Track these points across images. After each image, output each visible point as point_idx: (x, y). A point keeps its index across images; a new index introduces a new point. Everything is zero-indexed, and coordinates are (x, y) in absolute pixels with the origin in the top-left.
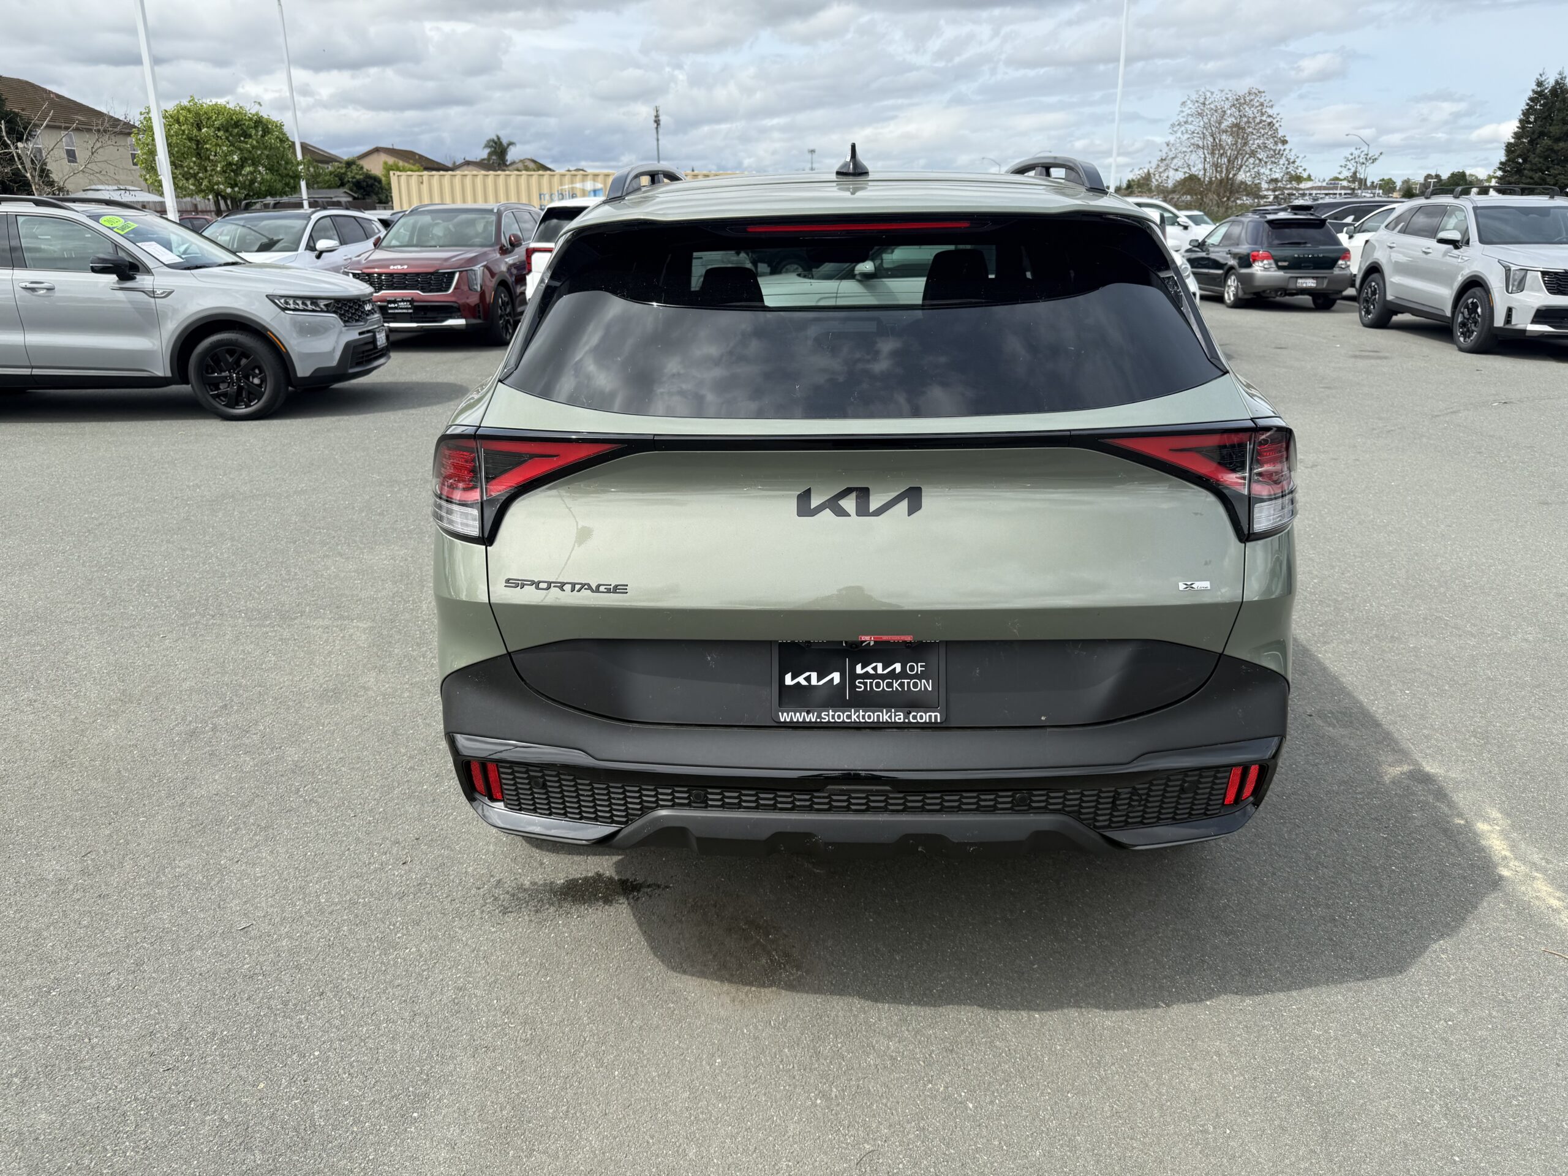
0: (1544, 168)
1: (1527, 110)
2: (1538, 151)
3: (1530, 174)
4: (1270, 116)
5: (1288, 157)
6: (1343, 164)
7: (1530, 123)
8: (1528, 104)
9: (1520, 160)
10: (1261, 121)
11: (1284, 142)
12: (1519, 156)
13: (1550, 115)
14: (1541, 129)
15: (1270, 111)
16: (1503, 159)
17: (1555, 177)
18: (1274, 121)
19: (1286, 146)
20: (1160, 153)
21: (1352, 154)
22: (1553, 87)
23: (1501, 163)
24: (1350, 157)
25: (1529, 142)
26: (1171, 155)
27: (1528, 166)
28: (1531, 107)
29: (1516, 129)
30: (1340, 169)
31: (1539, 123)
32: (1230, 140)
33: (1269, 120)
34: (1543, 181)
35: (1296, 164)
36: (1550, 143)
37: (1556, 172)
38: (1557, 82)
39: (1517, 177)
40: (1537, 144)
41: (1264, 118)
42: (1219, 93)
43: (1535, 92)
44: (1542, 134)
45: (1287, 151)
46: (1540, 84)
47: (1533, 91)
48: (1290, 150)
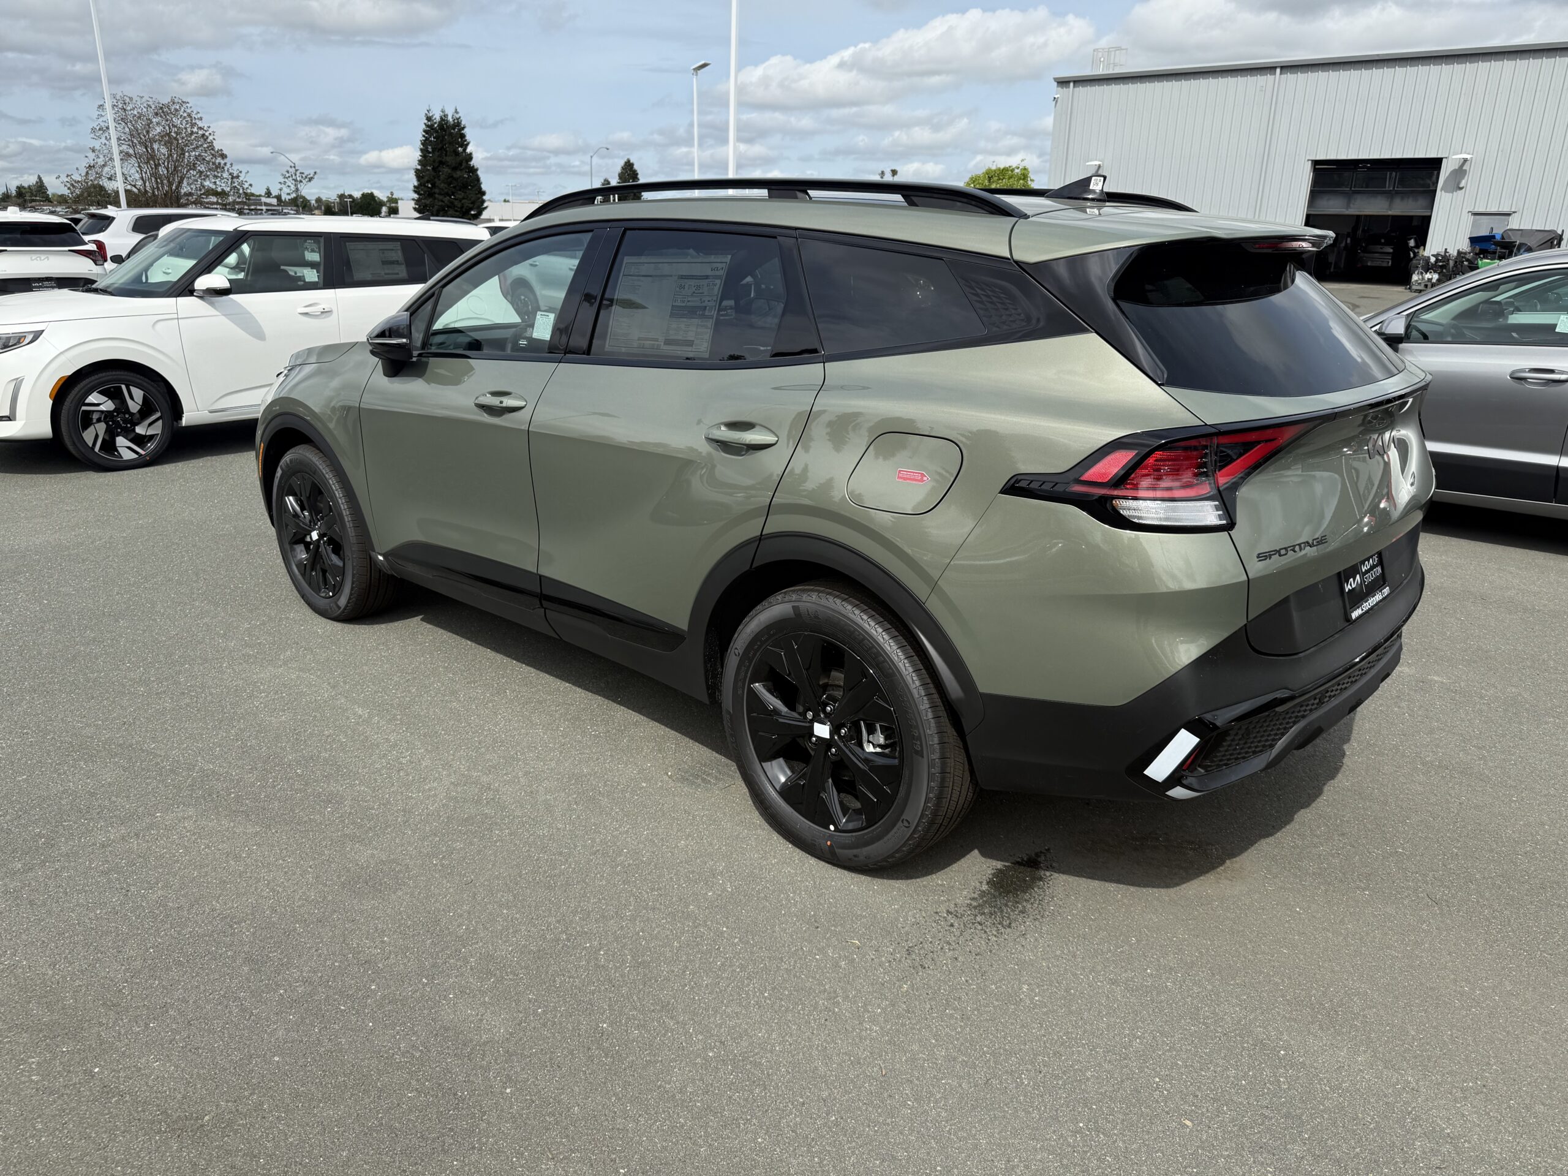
0: (450, 193)
1: (424, 141)
2: (442, 177)
3: (441, 197)
4: (201, 128)
5: (231, 171)
6: (282, 180)
7: (430, 153)
8: (424, 136)
9: (430, 186)
10: (192, 133)
11: (224, 156)
12: (428, 182)
13: (443, 147)
14: (440, 159)
15: (200, 124)
16: (416, 184)
17: (460, 201)
18: (207, 134)
19: (226, 161)
20: (87, 160)
21: (288, 172)
22: (439, 122)
23: (415, 187)
24: (287, 175)
25: (433, 169)
26: (101, 161)
27: (437, 191)
28: (427, 139)
29: (420, 158)
30: (280, 186)
31: (437, 154)
32: (164, 150)
33: (201, 132)
34: (452, 206)
35: (241, 178)
36: (449, 171)
37: (460, 197)
38: (441, 118)
39: (431, 200)
40: (440, 171)
41: (195, 130)
42: (138, 99)
43: (427, 126)
44: (441, 163)
45: (228, 165)
46: (429, 119)
47: (425, 124)
48: (231, 164)
